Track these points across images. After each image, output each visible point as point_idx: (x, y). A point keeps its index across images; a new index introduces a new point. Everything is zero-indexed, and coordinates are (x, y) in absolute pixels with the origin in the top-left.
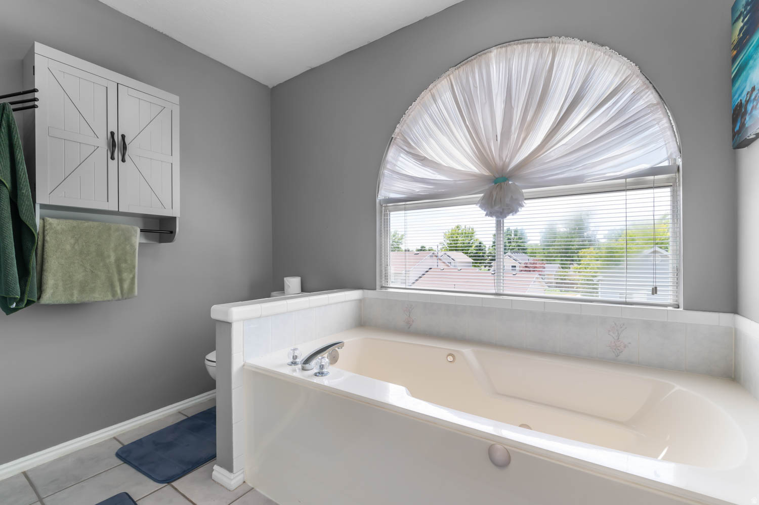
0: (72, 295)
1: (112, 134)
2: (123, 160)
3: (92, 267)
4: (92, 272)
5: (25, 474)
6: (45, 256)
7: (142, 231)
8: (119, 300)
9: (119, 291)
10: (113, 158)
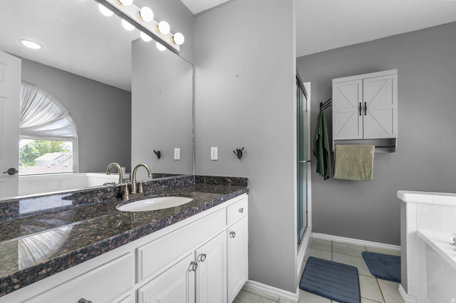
0: (344, 176)
1: (360, 103)
2: (365, 114)
3: (352, 164)
4: (352, 167)
5: (332, 241)
6: (336, 160)
7: (376, 147)
8: (364, 181)
9: (364, 177)
10: (360, 115)
